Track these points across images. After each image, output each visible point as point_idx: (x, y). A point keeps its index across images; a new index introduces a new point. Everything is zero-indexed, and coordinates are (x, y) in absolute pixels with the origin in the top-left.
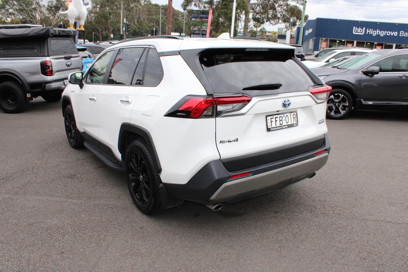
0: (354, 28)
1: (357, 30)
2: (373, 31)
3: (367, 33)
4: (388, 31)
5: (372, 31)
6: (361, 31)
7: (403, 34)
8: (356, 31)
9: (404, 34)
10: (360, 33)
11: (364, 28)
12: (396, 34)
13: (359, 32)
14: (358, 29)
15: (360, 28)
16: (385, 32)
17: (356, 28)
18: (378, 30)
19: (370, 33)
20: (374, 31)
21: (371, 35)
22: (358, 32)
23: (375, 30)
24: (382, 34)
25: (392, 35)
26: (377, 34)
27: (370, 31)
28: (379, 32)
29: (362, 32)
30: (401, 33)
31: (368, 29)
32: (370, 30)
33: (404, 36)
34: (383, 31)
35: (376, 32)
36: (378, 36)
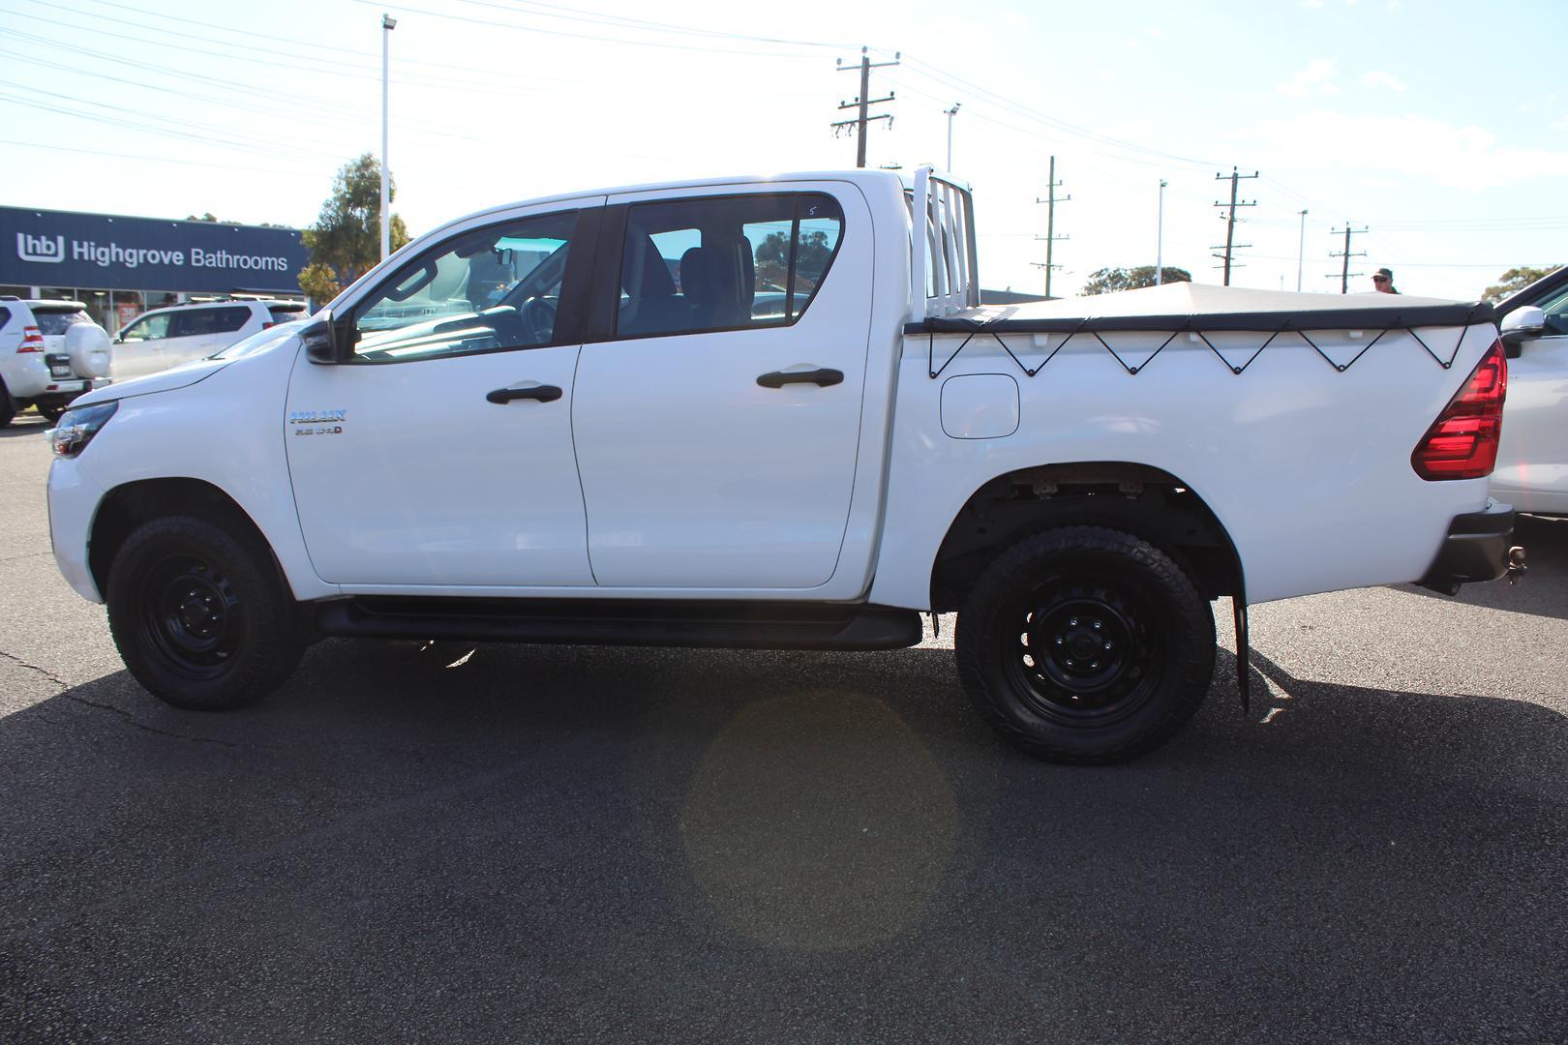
0: (21, 237)
1: (34, 246)
2: (96, 247)
3: (76, 257)
4: (148, 250)
5: (93, 249)
6: (48, 247)
7: (200, 257)
8: (30, 250)
9: (205, 259)
10: (47, 255)
11: (61, 239)
12: (178, 258)
13: (45, 251)
14: (36, 242)
15: (43, 238)
16: (142, 252)
17: (30, 237)
18: (113, 245)
19: (86, 257)
20: (101, 249)
21: (93, 264)
22: (39, 252)
23: (104, 247)
24: (133, 258)
25: (166, 261)
26: (114, 259)
27: (87, 250)
28: (120, 250)
29: (55, 255)
30: (194, 257)
31: (75, 243)
32: (86, 244)
33: (207, 265)
34: (133, 248)
35: (107, 250)
36: (118, 266)
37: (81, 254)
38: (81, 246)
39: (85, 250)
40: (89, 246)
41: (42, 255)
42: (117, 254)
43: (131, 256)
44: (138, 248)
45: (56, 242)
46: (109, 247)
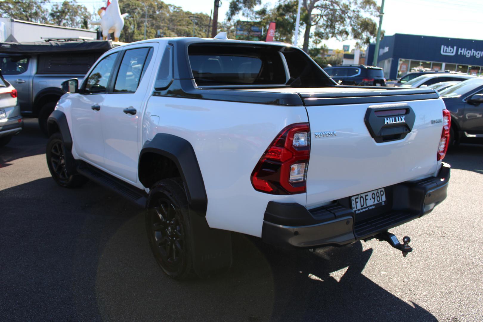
0: (442, 47)
1: (446, 50)
2: (467, 50)
3: (459, 53)
5: (465, 51)
6: (451, 50)
8: (445, 51)
10: (450, 53)
11: (455, 48)
13: (449, 51)
14: (447, 48)
15: (450, 47)
17: (445, 47)
18: (473, 50)
19: (462, 54)
20: (468, 51)
21: (464, 56)
22: (447, 51)
26: (472, 55)
27: (463, 51)
28: (475, 52)
29: (453, 53)
31: (460, 49)
34: (479, 51)
35: (470, 52)
36: (473, 57)
37: (461, 53)
38: (461, 50)
39: (462, 51)
40: (464, 50)
41: (448, 53)
42: (474, 53)
43: (478, 54)
45: (453, 48)
46: (471, 50)
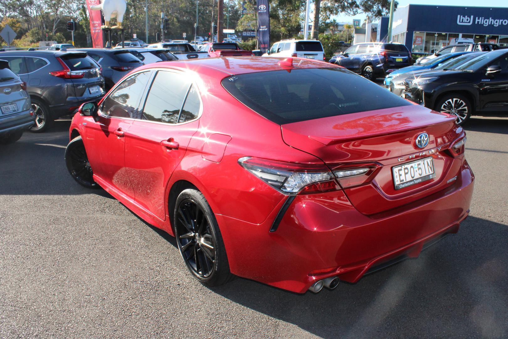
0: (459, 16)
1: (463, 19)
3: (476, 23)
4: (504, 19)
5: (483, 20)
6: (467, 20)
8: (461, 21)
10: (466, 22)
11: (472, 17)
13: (466, 21)
14: (464, 18)
15: (466, 16)
16: (501, 21)
17: (462, 16)
18: (490, 18)
19: (480, 23)
20: (485, 20)
21: (482, 26)
22: (464, 21)
23: (487, 19)
24: (497, 23)
26: (490, 23)
28: (493, 20)
29: (469, 22)
31: (477, 18)
32: (481, 18)
34: (498, 19)
35: (488, 20)
36: (491, 26)
37: (478, 22)
39: (480, 20)
41: (465, 22)
42: (492, 21)
43: (497, 22)
44: (500, 19)
45: (470, 18)
46: (489, 19)
